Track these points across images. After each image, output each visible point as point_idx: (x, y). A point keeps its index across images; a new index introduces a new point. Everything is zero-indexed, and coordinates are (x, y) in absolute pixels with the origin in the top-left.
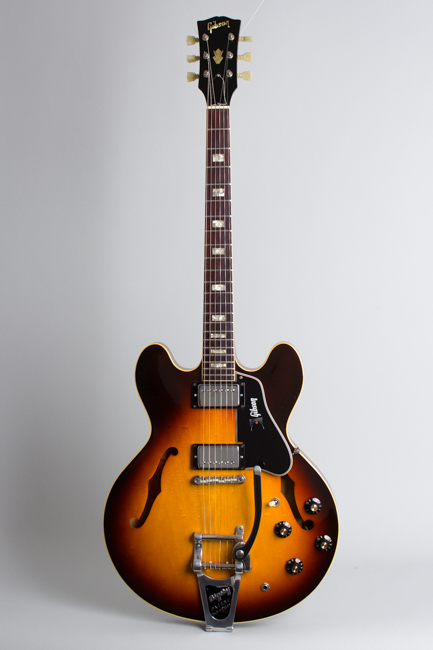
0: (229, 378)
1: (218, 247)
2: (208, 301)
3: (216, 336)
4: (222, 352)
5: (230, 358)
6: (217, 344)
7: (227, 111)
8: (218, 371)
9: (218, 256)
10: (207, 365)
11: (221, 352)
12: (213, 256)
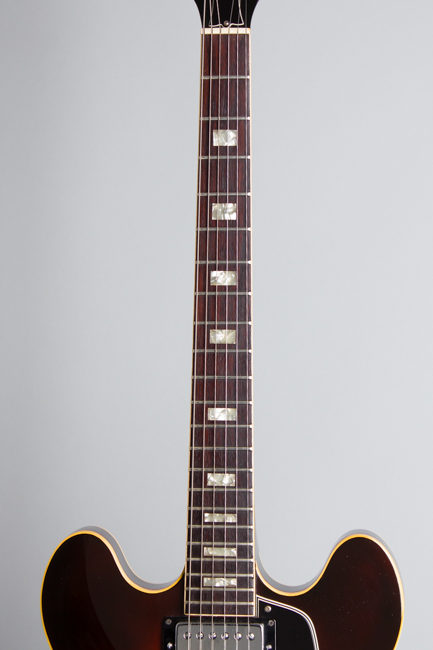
0: (244, 609)
1: (222, 327)
2: (199, 442)
3: (217, 518)
4: (229, 553)
5: (246, 568)
6: (219, 535)
7: (244, 39)
8: (219, 595)
9: (222, 346)
10: (197, 582)
11: (226, 552)
12: (212, 346)
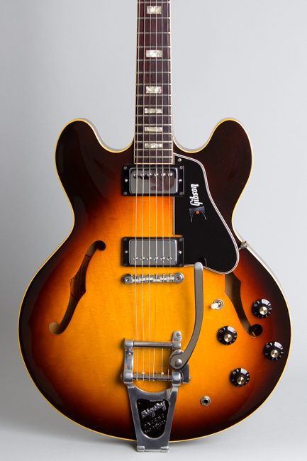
0: (167, 160)
1: (153, 5)
2: (141, 70)
3: (151, 111)
4: (158, 130)
5: (168, 138)
6: (152, 120)
8: (153, 153)
9: (154, 15)
10: (141, 146)
11: (156, 129)
12: (148, 16)
